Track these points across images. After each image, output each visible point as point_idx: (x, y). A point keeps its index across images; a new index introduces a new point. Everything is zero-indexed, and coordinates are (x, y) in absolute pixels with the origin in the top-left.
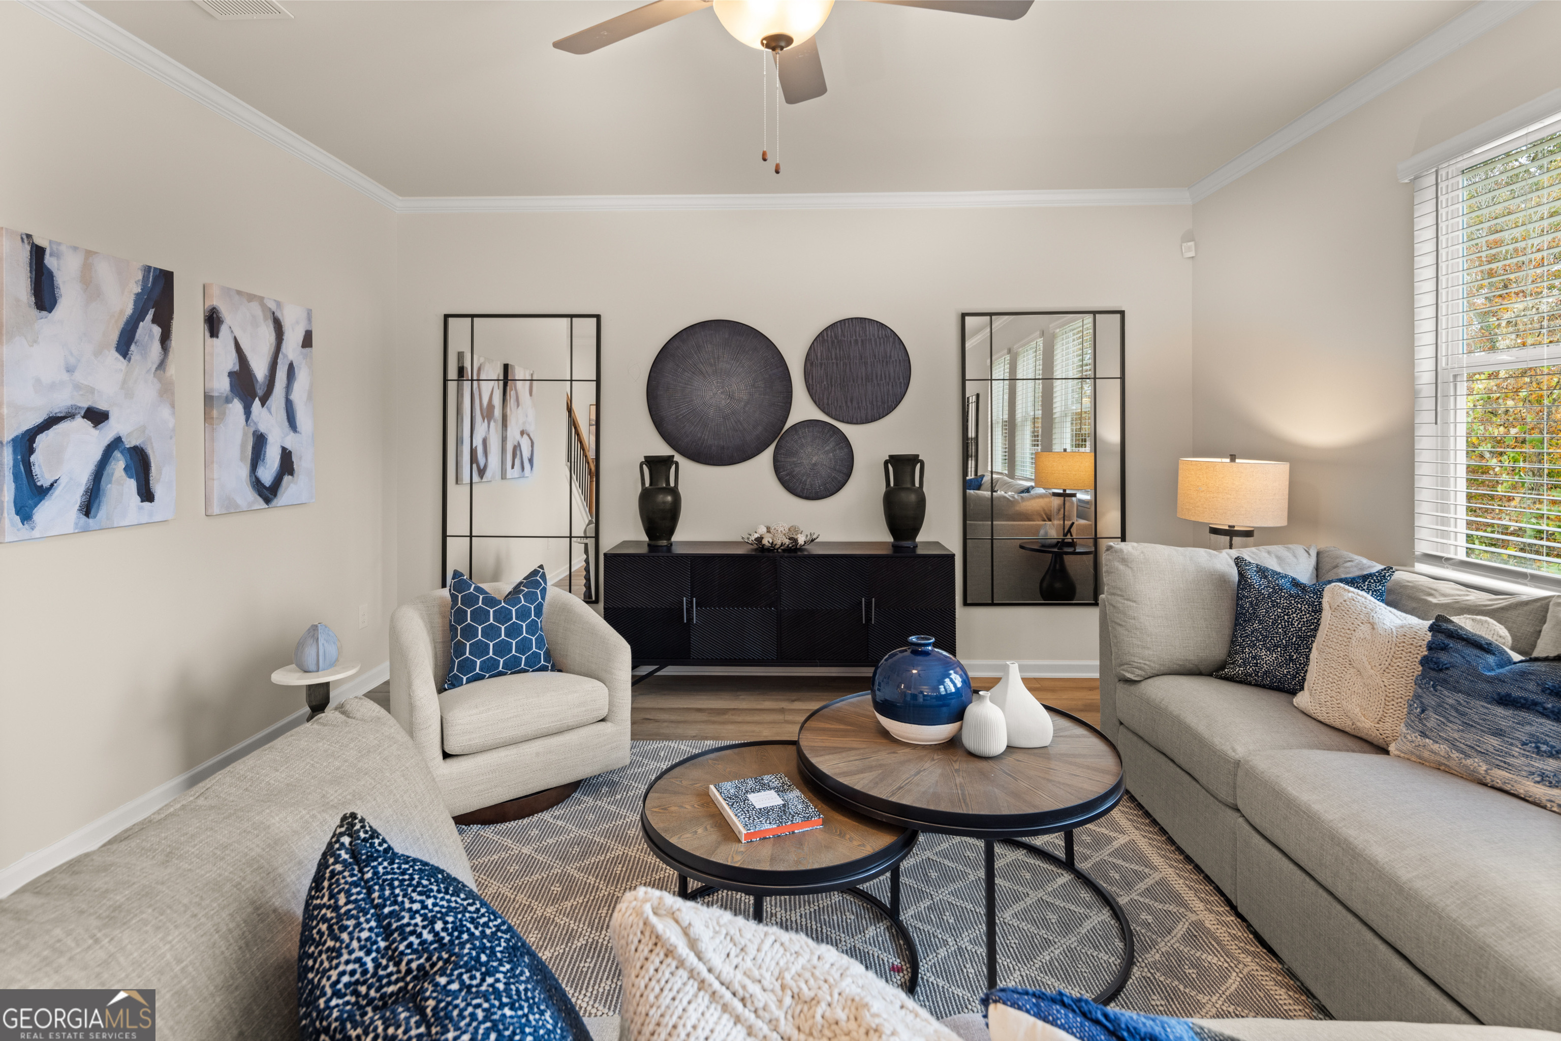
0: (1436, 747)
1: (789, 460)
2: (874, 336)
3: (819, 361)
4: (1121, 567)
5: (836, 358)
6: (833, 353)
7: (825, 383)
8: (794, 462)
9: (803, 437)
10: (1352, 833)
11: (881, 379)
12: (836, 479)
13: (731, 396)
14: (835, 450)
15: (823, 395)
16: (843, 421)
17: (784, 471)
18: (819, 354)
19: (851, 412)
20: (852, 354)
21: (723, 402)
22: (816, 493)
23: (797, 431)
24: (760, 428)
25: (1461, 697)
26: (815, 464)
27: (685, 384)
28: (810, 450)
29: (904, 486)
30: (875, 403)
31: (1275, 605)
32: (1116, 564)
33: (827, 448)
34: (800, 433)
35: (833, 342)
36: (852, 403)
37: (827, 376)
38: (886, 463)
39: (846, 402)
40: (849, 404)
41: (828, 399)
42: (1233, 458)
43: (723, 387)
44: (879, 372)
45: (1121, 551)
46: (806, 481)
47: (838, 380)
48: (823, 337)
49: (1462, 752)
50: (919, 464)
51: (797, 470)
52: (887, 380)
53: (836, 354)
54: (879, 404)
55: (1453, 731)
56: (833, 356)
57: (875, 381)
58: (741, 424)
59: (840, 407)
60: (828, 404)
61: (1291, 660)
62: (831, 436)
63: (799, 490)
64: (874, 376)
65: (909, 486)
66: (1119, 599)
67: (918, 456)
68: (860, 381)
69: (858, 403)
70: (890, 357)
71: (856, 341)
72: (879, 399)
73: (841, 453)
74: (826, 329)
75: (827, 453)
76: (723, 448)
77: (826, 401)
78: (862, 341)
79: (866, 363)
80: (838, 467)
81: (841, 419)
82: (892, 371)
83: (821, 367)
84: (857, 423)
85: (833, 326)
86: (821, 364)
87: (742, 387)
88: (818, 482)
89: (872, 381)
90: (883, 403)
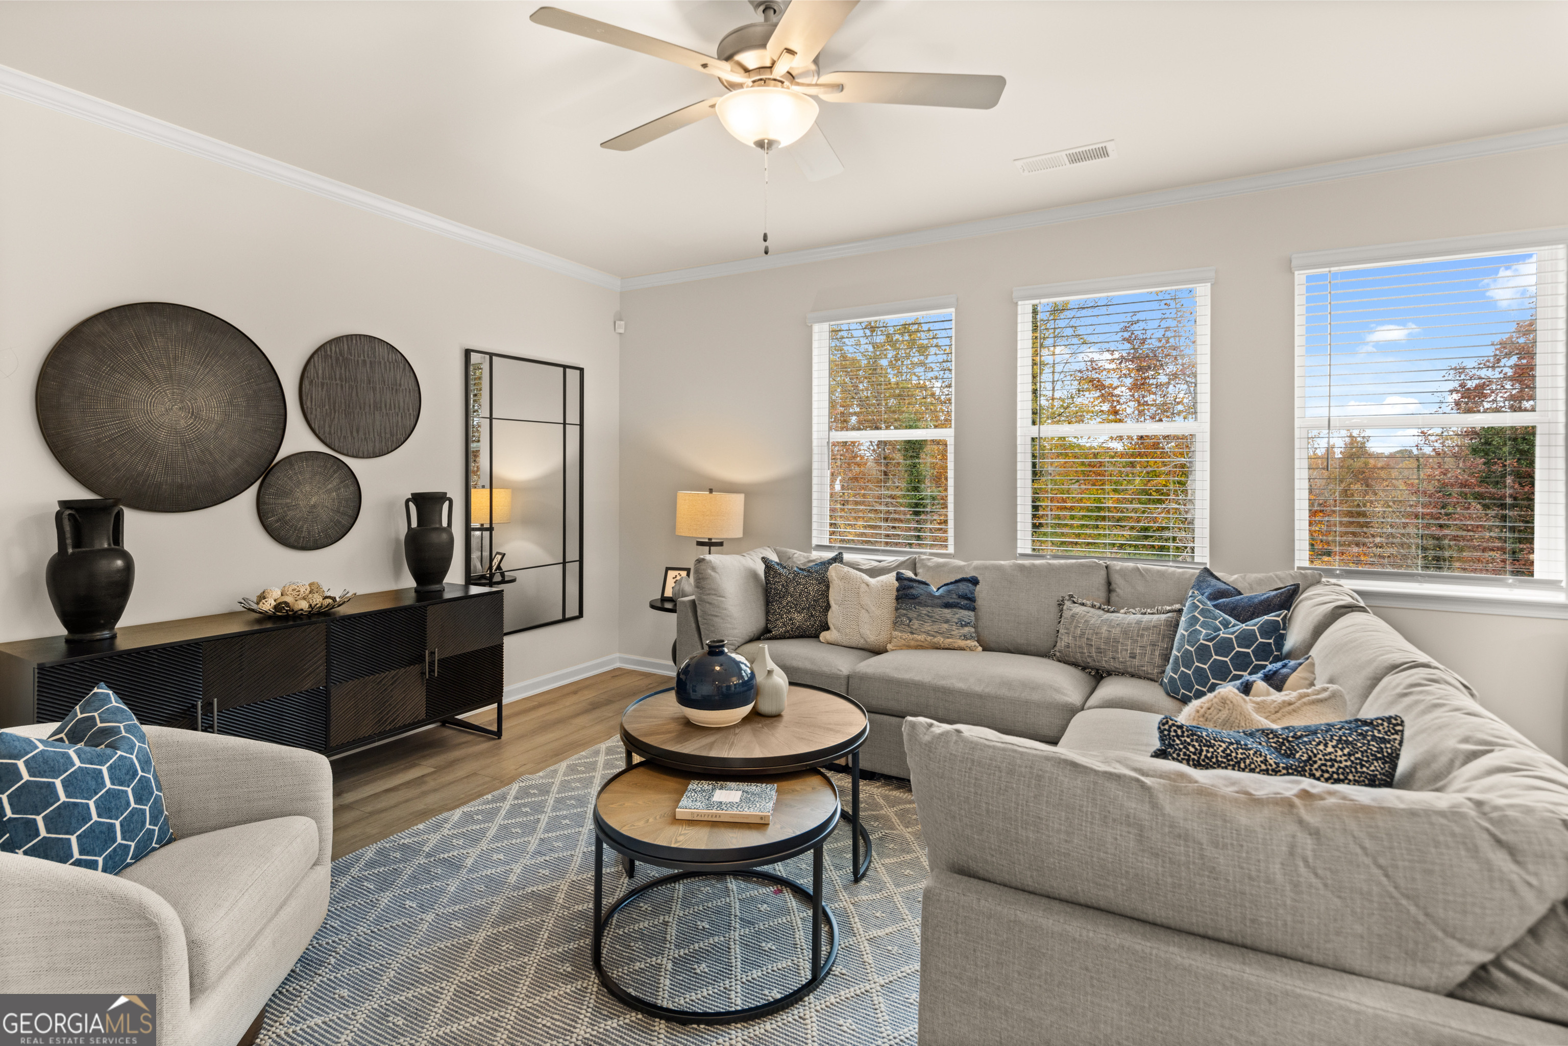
0: (919, 637)
1: (280, 501)
2: (384, 359)
3: (320, 380)
4: (713, 574)
5: (341, 379)
6: (338, 373)
7: (327, 407)
8: (287, 504)
9: (300, 472)
10: (942, 683)
11: (390, 409)
12: (340, 522)
13: (195, 415)
14: (339, 489)
15: (325, 421)
16: (347, 455)
17: (274, 516)
18: (320, 372)
19: (356, 444)
20: (358, 376)
21: (182, 422)
22: (316, 541)
23: (292, 465)
24: (239, 460)
25: (929, 609)
26: (314, 506)
27: (116, 391)
28: (308, 488)
29: (434, 526)
30: (383, 435)
31: (799, 584)
32: (710, 571)
33: (330, 486)
34: (296, 467)
35: (337, 360)
36: (358, 432)
37: (329, 399)
38: (407, 501)
39: (352, 433)
40: (355, 434)
41: (330, 427)
42: (711, 491)
43: (182, 401)
44: (388, 401)
45: (710, 561)
46: (302, 527)
47: (343, 406)
48: (326, 352)
49: (933, 636)
50: (447, 502)
51: (291, 514)
52: (397, 410)
53: (341, 374)
54: (388, 436)
55: (927, 627)
56: (338, 376)
57: (384, 410)
58: (211, 454)
59: (345, 437)
60: (330, 433)
61: (812, 616)
62: (335, 472)
63: (292, 540)
64: (383, 406)
65: (438, 526)
66: (714, 597)
67: (446, 494)
68: (367, 409)
69: (365, 434)
70: (400, 385)
71: (364, 361)
72: (388, 430)
73: (347, 492)
74: (330, 342)
75: (329, 492)
76: (181, 486)
77: (327, 429)
78: (371, 362)
79: (374, 389)
80: (342, 509)
81: (345, 452)
82: (401, 401)
83: (322, 389)
84: (363, 457)
85: (337, 341)
86: (323, 384)
87: (214, 403)
88: (317, 528)
89: (381, 410)
90: (392, 435)
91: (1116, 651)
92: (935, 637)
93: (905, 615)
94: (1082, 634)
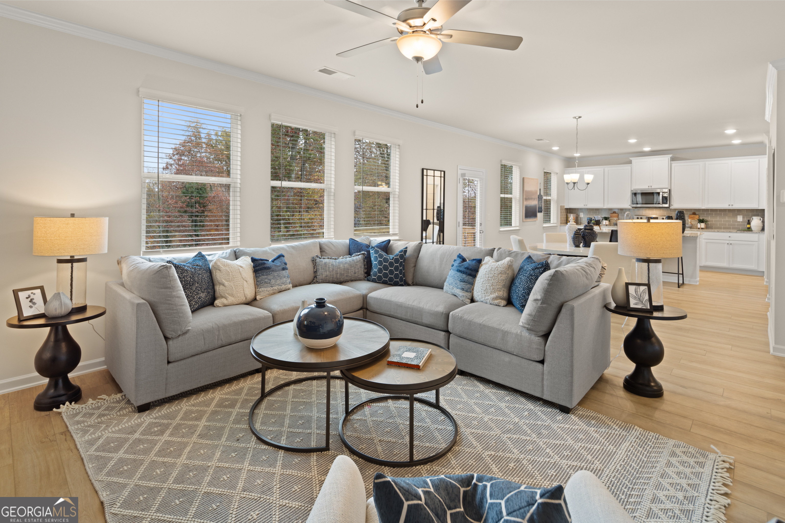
91: (348, 273)
92: (281, 286)
93: (266, 278)
94: (333, 270)
